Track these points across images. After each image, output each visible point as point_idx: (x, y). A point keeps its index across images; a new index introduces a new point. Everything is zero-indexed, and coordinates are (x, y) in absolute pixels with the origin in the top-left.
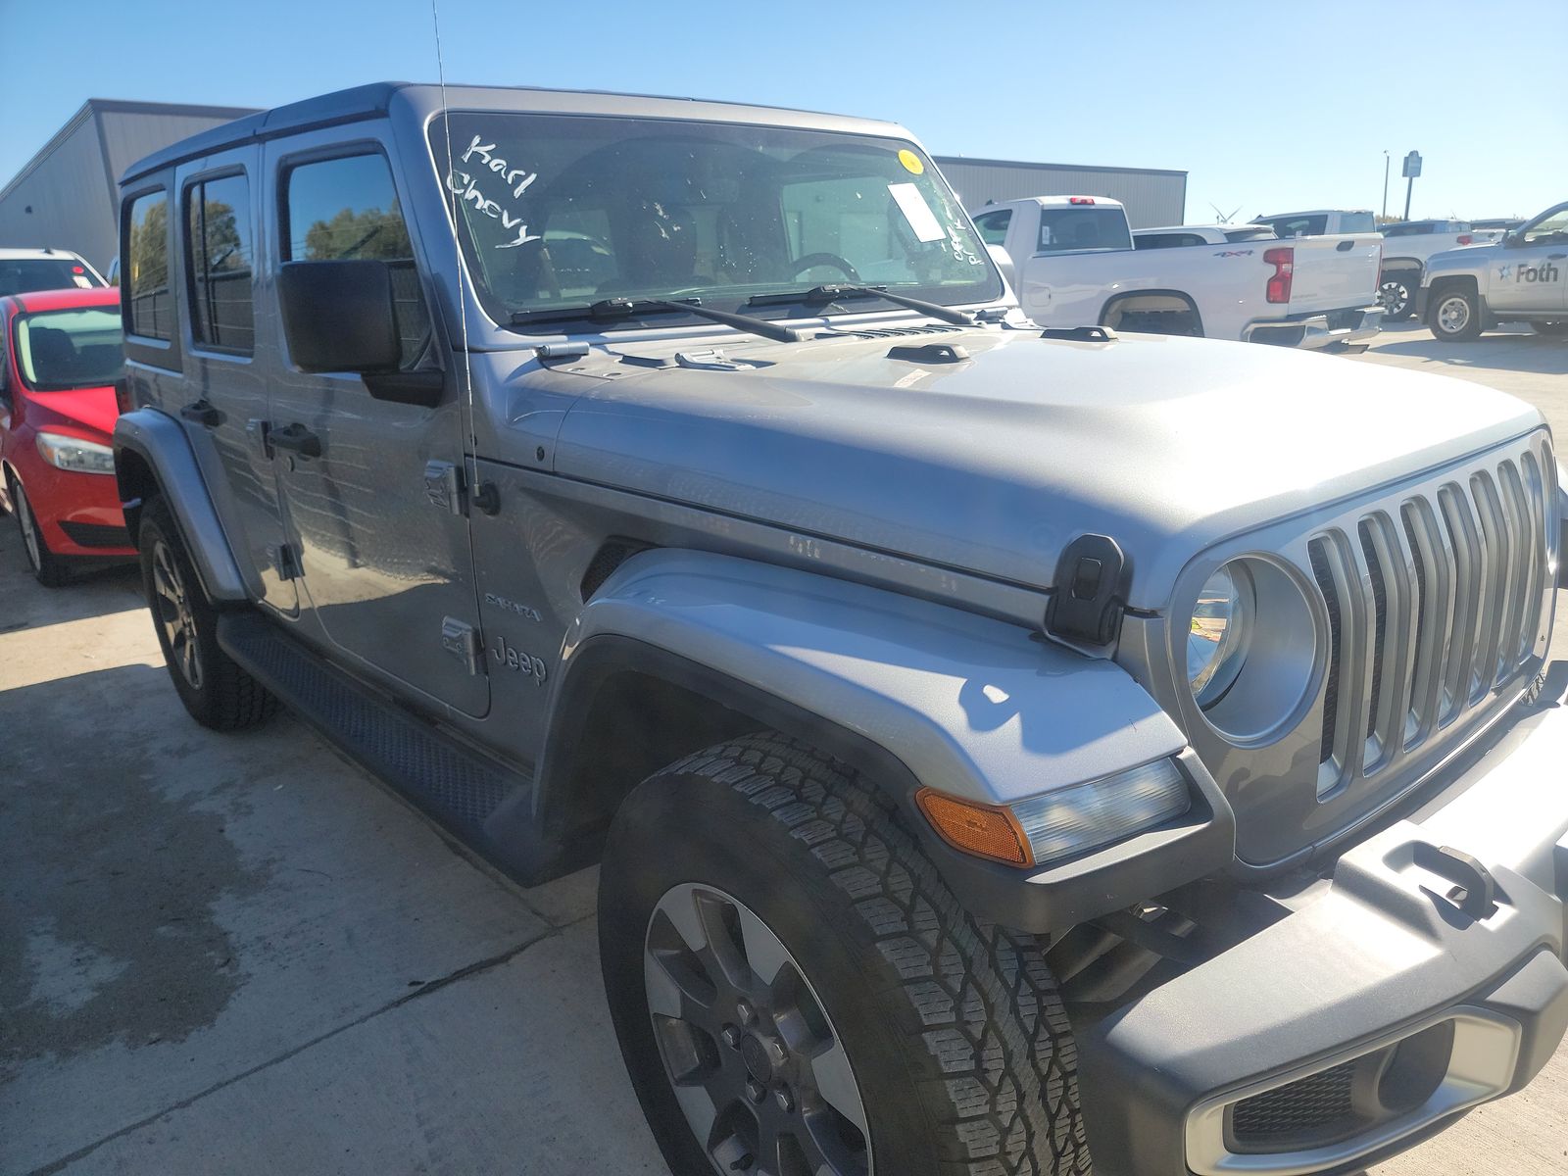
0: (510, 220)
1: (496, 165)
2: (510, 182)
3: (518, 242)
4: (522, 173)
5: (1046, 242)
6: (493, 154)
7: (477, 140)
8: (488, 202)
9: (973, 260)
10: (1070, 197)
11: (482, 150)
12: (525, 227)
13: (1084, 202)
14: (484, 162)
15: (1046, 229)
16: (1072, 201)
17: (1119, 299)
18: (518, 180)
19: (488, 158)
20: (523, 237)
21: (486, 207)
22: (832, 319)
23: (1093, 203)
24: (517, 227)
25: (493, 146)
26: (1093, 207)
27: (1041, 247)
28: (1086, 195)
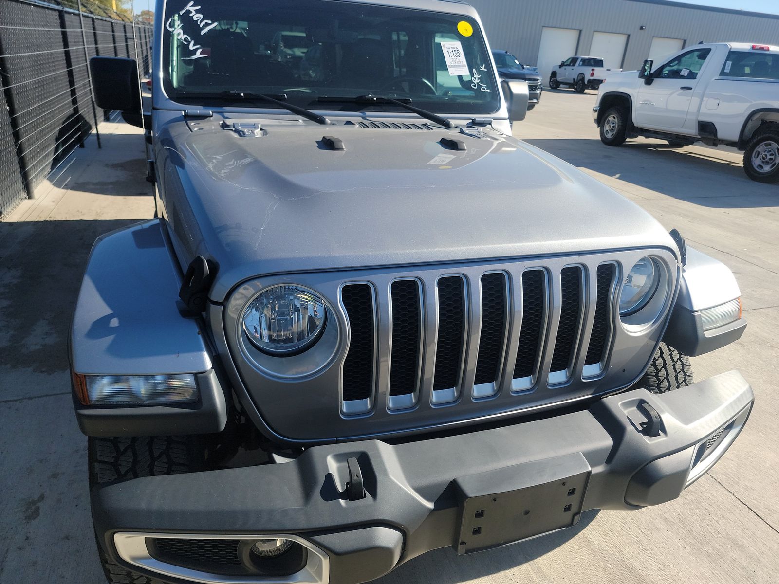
0: (194, 45)
1: (197, 17)
2: (201, 26)
3: (194, 57)
4: (210, 22)
5: (727, 70)
6: (197, 11)
7: (192, 3)
8: (186, 36)
9: (484, 89)
10: (752, 44)
11: (192, 9)
12: (200, 50)
13: (762, 49)
14: (191, 15)
15: (729, 63)
16: (753, 47)
17: (761, 112)
18: (207, 25)
19: (194, 13)
20: (198, 55)
21: (183, 38)
22: (368, 113)
23: (768, 49)
24: (196, 50)
25: (199, 7)
26: (768, 52)
27: (723, 73)
28: (764, 43)
